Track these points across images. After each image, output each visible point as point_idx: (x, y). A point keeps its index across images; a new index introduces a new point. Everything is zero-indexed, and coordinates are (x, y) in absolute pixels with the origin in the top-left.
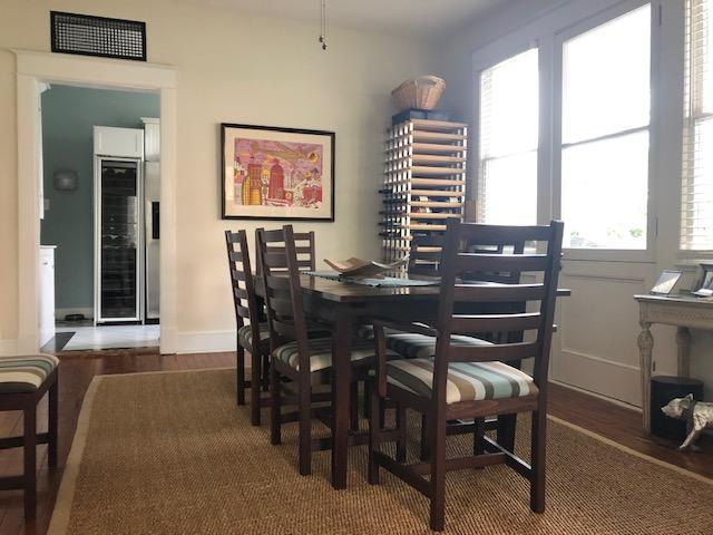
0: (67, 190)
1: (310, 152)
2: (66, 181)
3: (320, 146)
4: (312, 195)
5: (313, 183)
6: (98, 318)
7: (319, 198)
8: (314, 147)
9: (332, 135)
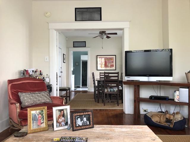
0: (77, 65)
1: (112, 59)
2: (77, 64)
3: (113, 58)
4: (112, 66)
5: (112, 64)
6: (81, 87)
7: (113, 66)
8: (112, 58)
9: (115, 55)
